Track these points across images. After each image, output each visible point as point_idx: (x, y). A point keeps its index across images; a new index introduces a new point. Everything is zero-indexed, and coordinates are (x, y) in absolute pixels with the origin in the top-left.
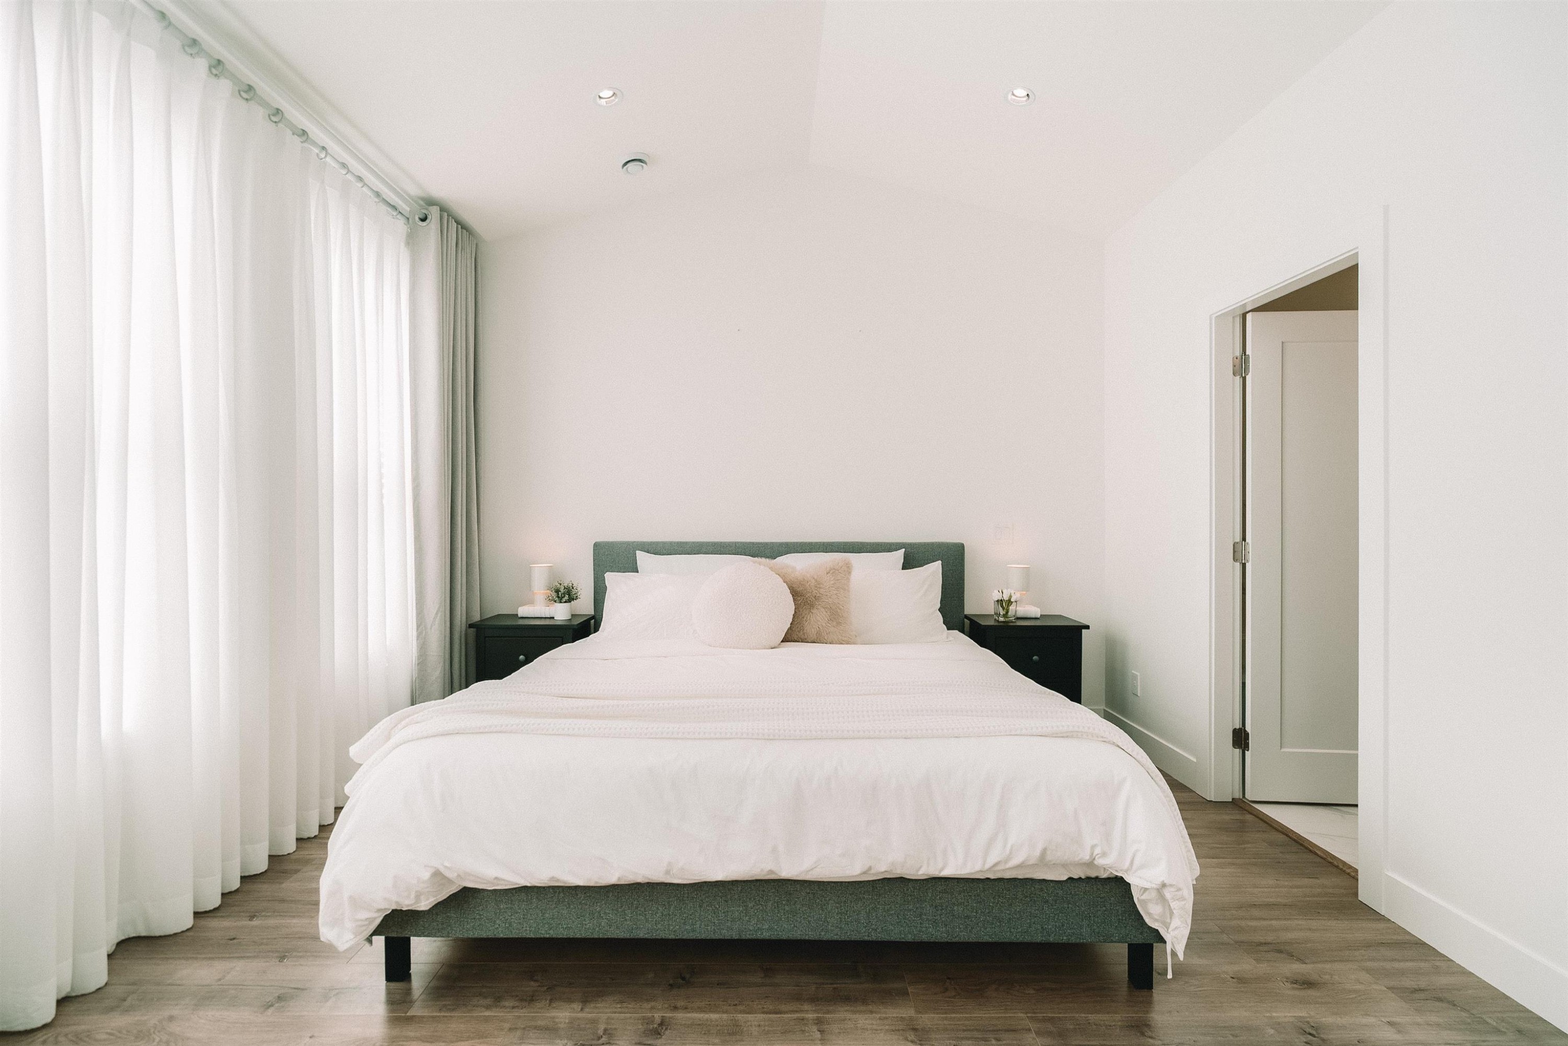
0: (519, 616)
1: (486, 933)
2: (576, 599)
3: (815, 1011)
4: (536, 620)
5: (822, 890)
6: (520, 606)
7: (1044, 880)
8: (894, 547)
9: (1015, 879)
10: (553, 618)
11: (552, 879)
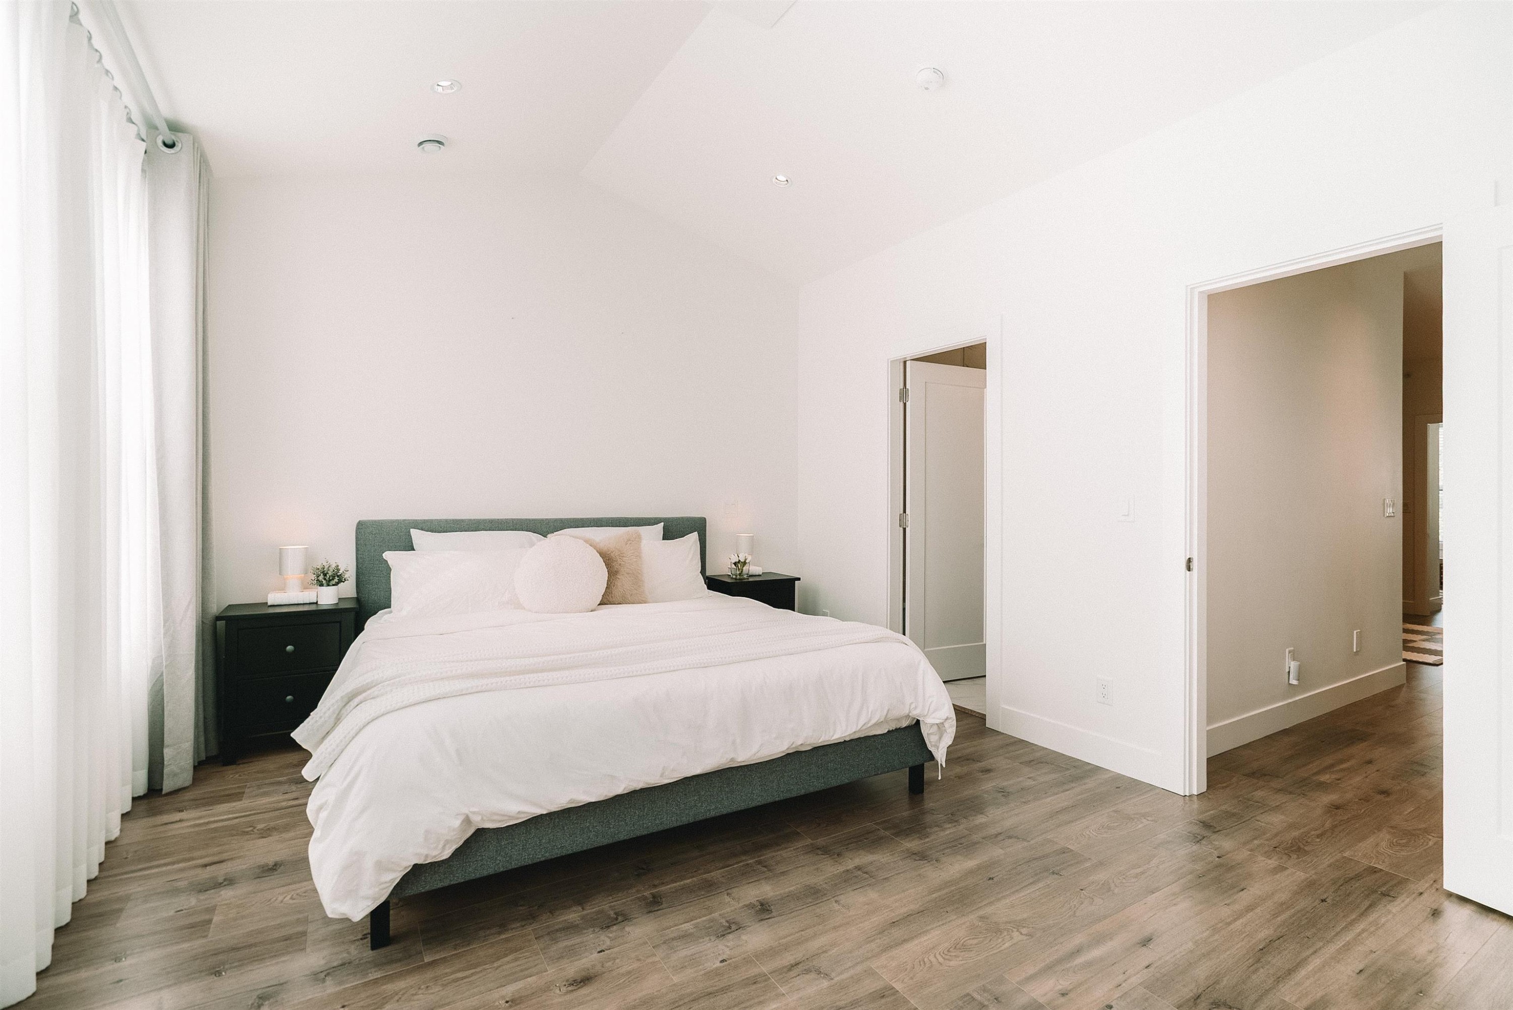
0: (269, 604)
1: (487, 871)
2: (344, 582)
3: (754, 858)
4: (300, 606)
5: (750, 770)
6: (270, 594)
7: (875, 735)
8: (653, 521)
9: (860, 738)
10: (316, 603)
11: (571, 801)
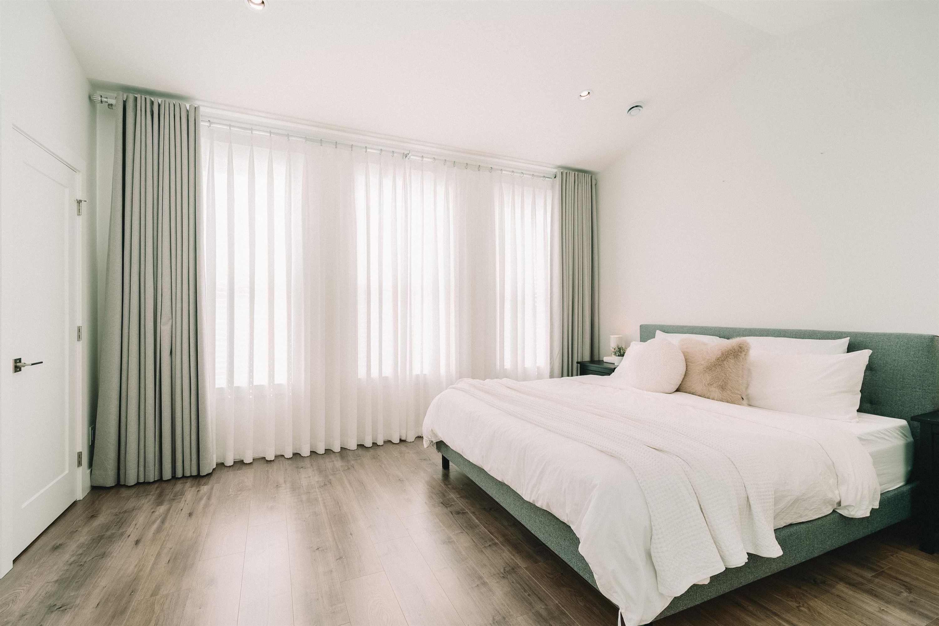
0: (604, 361)
6: (605, 356)
8: (843, 335)
10: (614, 364)
